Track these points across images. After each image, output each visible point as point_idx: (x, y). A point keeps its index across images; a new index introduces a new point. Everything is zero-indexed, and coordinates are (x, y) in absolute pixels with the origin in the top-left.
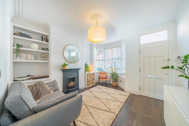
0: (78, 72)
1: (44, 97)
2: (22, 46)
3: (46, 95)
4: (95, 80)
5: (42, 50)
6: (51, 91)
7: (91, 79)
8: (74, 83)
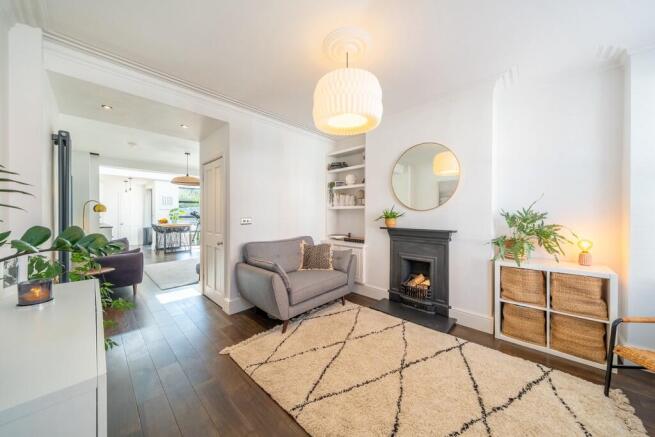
1: (314, 269)
5: (361, 183)
6: (331, 266)
7: (548, 310)
8: (427, 283)
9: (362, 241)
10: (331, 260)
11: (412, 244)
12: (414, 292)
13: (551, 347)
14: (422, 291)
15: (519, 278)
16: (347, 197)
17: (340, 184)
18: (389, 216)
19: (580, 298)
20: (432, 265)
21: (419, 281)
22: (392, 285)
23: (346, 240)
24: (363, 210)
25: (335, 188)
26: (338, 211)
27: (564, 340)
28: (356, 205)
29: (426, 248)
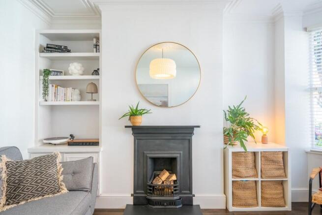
0: (190, 141)
1: (32, 199)
2: (62, 72)
3: (43, 196)
4: (290, 189)
5: (93, 74)
6: (64, 187)
7: (259, 179)
8: (174, 178)
9: (96, 143)
10: (61, 178)
11: (158, 142)
12: (161, 190)
13: (262, 205)
14: (169, 187)
15: (243, 159)
16: (70, 90)
17: (59, 73)
18: (134, 114)
19: (274, 166)
20: (178, 160)
21: (165, 177)
22: (136, 188)
23: (70, 144)
24: (97, 107)
25: (51, 77)
26: (52, 108)
27: (267, 198)
28: (81, 100)
29: (172, 144)
